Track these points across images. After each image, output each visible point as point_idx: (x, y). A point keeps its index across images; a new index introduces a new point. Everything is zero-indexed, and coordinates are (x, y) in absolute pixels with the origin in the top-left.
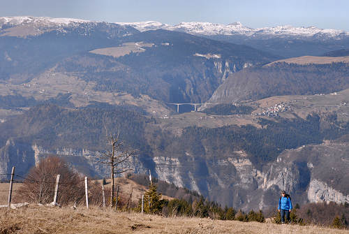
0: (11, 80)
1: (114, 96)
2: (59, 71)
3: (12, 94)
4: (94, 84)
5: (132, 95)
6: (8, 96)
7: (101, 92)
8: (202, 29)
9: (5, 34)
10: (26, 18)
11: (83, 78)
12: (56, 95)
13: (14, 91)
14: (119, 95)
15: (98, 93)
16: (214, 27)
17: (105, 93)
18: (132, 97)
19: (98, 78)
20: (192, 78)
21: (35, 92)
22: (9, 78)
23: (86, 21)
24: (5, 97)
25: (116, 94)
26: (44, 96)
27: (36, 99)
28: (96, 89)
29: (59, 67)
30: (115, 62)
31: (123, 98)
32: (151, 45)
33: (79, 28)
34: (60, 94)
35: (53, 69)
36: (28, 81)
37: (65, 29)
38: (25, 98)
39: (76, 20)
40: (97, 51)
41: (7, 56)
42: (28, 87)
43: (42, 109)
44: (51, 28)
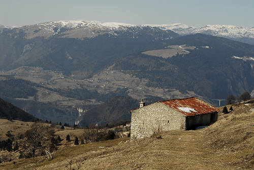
0: (73, 76)
1: (164, 92)
2: (117, 69)
3: (79, 88)
4: (147, 81)
5: (180, 91)
6: (76, 89)
7: (153, 88)
8: (227, 32)
9: (65, 36)
10: (80, 22)
11: (137, 76)
12: (115, 90)
13: (81, 85)
14: (169, 91)
15: (150, 89)
16: (238, 30)
17: (156, 89)
18: (180, 93)
19: (150, 75)
20: (231, 78)
21: (98, 87)
22: (71, 74)
23: (133, 25)
24: (74, 90)
25: (166, 90)
26: (105, 90)
27: (99, 92)
28: (148, 85)
29: (116, 65)
30: (164, 62)
31: (172, 93)
32: (193, 48)
33: (128, 32)
34: (118, 89)
35: (111, 67)
36: (90, 77)
37: (116, 32)
38: (90, 91)
39: (124, 25)
40: (149, 53)
41: (68, 55)
42: (91, 82)
43: (119, 100)
44: (104, 31)
